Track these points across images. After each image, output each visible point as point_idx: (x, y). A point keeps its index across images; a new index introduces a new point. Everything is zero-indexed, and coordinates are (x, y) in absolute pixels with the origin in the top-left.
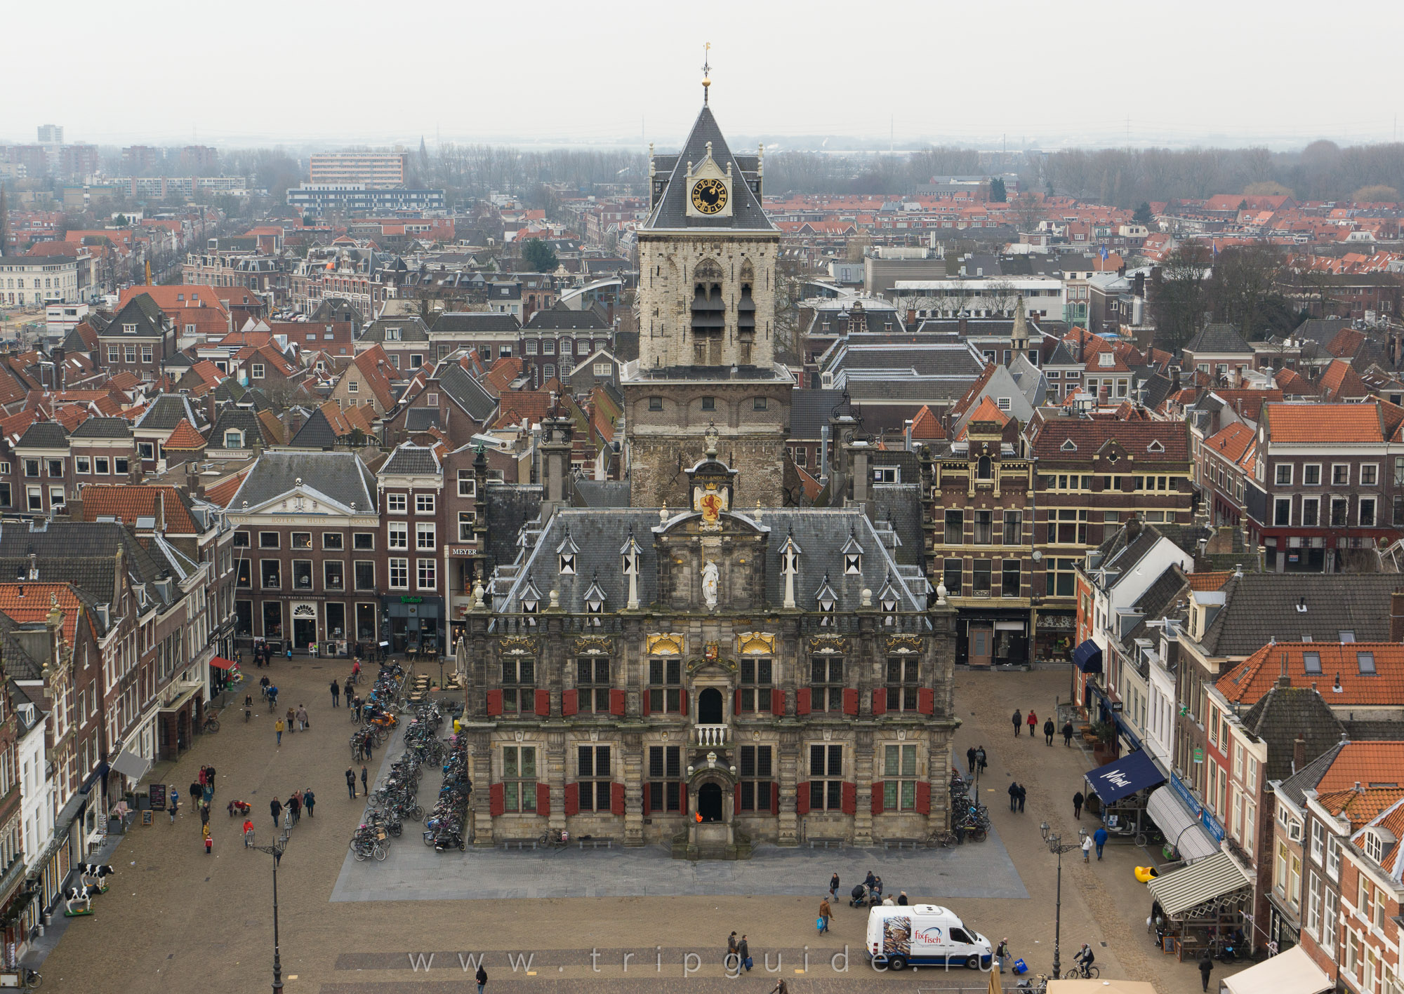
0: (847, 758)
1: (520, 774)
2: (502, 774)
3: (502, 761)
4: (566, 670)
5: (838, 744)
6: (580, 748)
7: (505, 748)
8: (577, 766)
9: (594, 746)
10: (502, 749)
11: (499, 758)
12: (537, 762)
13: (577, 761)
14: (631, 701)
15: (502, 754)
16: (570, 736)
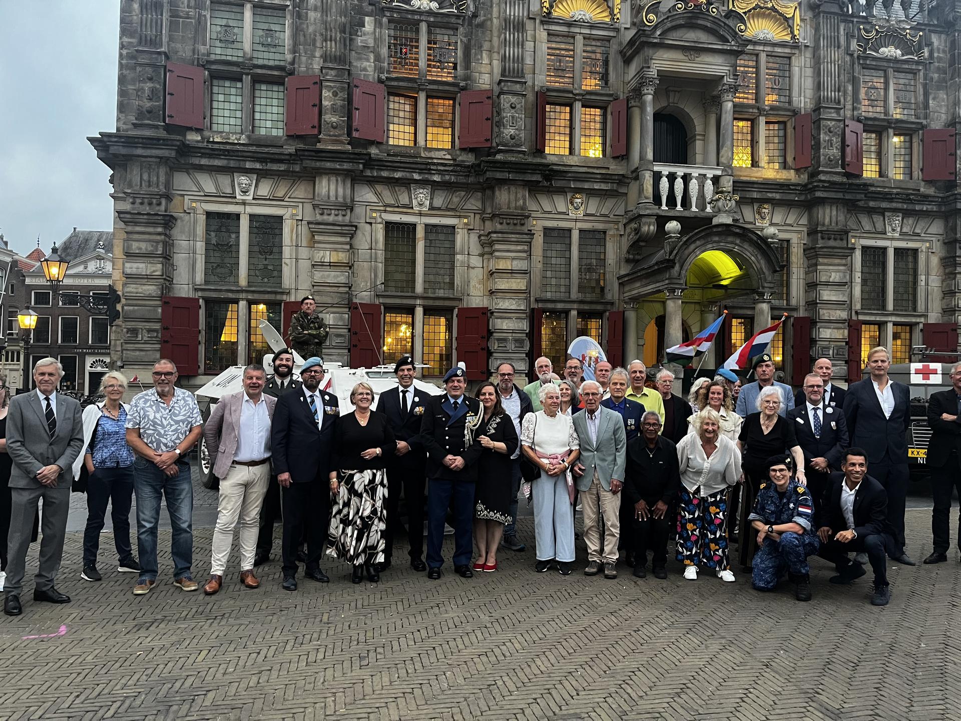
0: (927, 274)
1: (243, 281)
2: (200, 277)
3: (200, 246)
4: (359, 41)
5: (911, 245)
6: (390, 227)
7: (209, 214)
8: (381, 266)
9: (421, 223)
10: (202, 218)
11: (192, 237)
12: (287, 252)
13: (381, 255)
14: (507, 114)
15: (201, 229)
16: (366, 195)
